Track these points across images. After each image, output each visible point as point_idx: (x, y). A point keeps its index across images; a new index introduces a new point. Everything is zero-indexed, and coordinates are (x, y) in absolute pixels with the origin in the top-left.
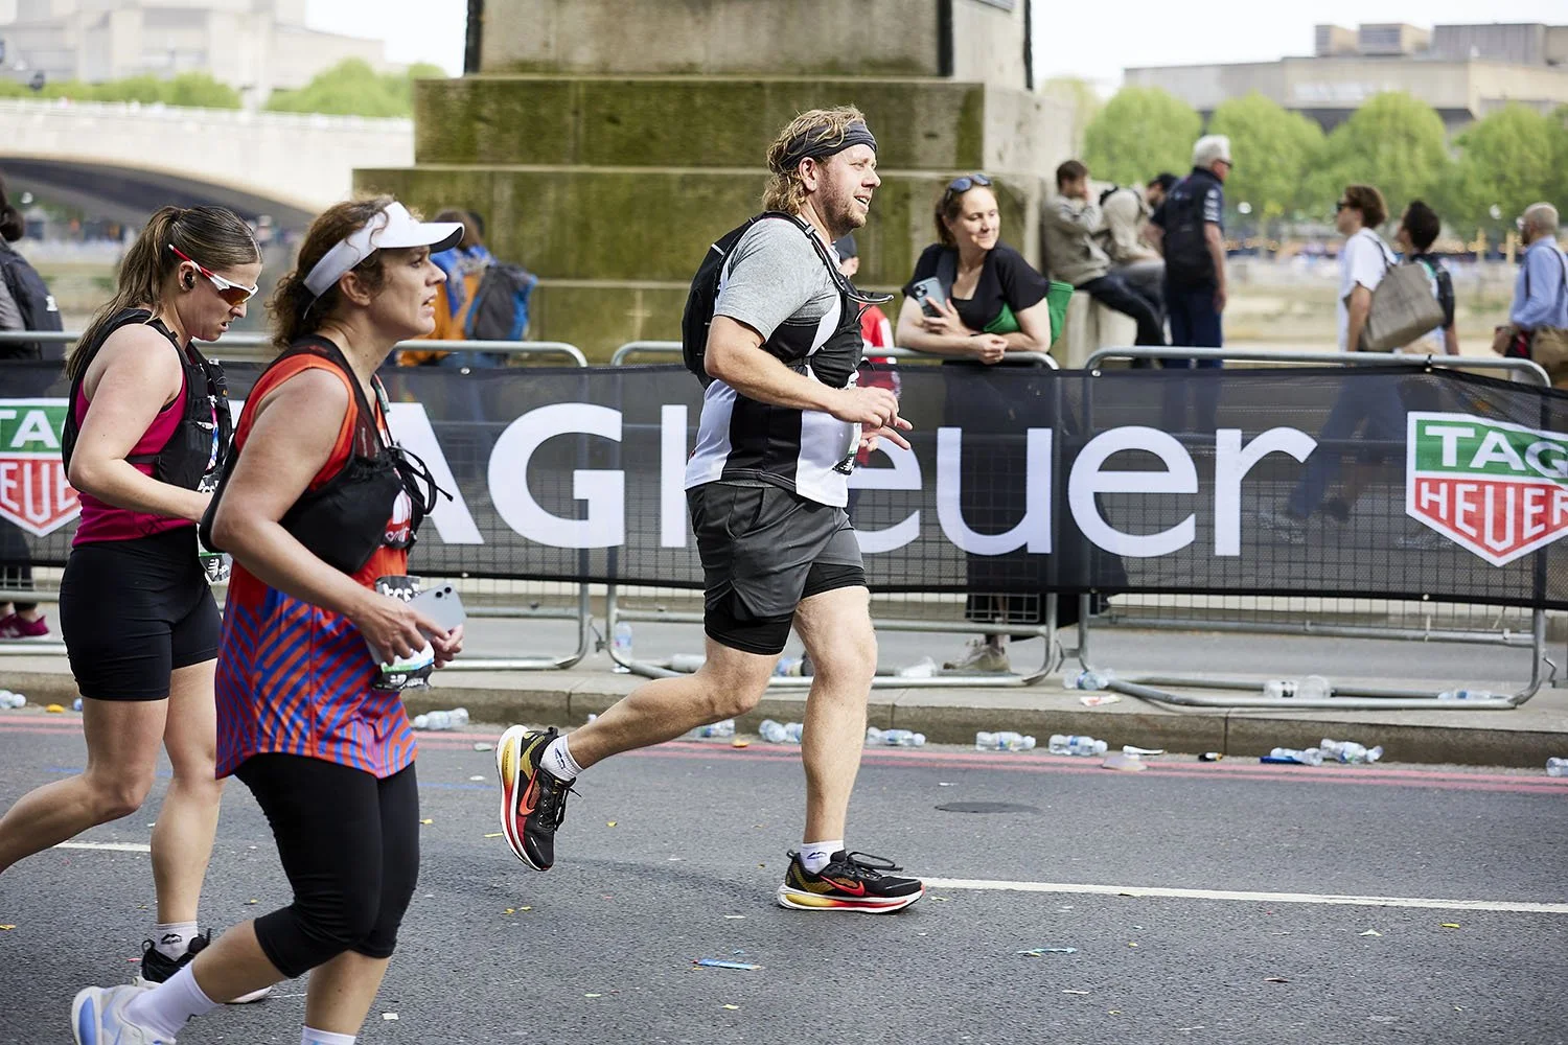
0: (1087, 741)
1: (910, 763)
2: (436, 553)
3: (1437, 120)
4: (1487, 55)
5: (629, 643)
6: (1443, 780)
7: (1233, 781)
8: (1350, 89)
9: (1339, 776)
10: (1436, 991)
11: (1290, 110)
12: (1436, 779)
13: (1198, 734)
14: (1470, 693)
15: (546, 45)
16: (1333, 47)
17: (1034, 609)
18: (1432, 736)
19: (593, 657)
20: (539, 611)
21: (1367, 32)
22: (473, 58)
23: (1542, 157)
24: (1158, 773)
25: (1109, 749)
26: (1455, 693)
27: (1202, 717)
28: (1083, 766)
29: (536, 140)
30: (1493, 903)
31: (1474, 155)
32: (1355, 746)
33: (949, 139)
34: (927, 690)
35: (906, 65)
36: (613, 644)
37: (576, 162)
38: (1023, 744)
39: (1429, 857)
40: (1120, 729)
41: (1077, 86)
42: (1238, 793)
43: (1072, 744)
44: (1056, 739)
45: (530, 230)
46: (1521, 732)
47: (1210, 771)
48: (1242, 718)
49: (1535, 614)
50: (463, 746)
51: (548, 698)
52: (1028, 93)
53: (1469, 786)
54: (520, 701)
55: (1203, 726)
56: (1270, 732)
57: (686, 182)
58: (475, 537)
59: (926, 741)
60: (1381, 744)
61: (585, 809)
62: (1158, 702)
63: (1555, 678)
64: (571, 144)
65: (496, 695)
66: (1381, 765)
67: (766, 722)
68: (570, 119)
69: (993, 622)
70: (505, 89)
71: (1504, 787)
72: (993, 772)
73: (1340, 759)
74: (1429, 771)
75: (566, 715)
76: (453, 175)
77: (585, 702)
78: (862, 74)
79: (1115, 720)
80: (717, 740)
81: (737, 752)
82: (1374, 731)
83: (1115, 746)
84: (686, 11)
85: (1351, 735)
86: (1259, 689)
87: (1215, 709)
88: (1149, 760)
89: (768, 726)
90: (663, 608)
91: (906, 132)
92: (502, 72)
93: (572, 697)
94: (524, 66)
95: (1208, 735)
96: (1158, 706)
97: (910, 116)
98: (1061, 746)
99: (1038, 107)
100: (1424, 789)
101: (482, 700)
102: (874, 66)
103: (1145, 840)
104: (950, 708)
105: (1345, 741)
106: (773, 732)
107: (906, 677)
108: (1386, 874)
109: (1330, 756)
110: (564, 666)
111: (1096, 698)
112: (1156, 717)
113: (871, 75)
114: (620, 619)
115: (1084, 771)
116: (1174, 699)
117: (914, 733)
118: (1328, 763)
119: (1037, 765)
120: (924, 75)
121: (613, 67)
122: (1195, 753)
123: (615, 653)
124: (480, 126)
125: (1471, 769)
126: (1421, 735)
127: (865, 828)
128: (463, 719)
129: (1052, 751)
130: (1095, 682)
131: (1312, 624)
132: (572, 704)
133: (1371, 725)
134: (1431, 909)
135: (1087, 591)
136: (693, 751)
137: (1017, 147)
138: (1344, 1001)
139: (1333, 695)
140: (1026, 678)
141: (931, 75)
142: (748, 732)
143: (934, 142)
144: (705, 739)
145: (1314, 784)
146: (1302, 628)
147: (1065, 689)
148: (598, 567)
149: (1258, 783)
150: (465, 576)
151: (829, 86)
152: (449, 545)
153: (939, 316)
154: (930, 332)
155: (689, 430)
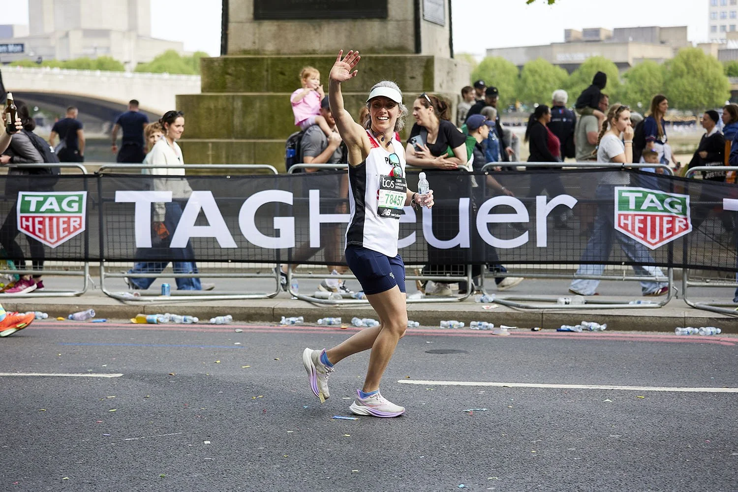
0: (485, 324)
1: (414, 334)
2: (217, 251)
3: (615, 68)
4: (635, 40)
5: (297, 287)
6: (632, 337)
7: (546, 339)
8: (579, 56)
9: (589, 337)
10: (636, 424)
11: (555, 65)
12: (630, 337)
13: (530, 320)
14: (642, 302)
15: (254, 43)
16: (572, 39)
17: (463, 270)
18: (627, 319)
20: (260, 275)
21: (586, 32)
22: (224, 49)
23: (659, 82)
24: (515, 336)
25: (494, 327)
26: (636, 302)
27: (533, 313)
28: (484, 334)
29: (252, 83)
30: (657, 388)
31: (630, 82)
32: (596, 324)
33: (420, 79)
34: (419, 304)
35: (402, 49)
37: (268, 91)
38: (459, 326)
39: (629, 369)
40: (498, 319)
41: (467, 57)
42: (549, 344)
43: (479, 325)
44: (473, 323)
45: (250, 119)
46: (664, 317)
47: (536, 335)
48: (549, 313)
49: (668, 269)
50: (231, 331)
51: (265, 310)
52: (451, 60)
53: (644, 340)
54: (253, 311)
55: (533, 317)
56: (560, 319)
58: (233, 245)
59: (420, 325)
60: (606, 323)
61: (282, 355)
62: (513, 307)
63: (677, 295)
64: (265, 83)
65: (244, 309)
66: (606, 331)
67: (354, 318)
68: (265, 73)
69: (446, 276)
70: (238, 61)
71: (658, 340)
72: (448, 337)
73: (589, 329)
74: (626, 334)
75: (272, 317)
76: (217, 97)
77: (280, 311)
78: (384, 53)
79: (497, 315)
80: (334, 326)
81: (343, 331)
82: (603, 318)
83: (497, 326)
84: (311, 28)
85: (594, 319)
86: (555, 301)
87: (538, 310)
88: (511, 331)
89: (355, 320)
90: (311, 272)
91: (402, 76)
92: (236, 54)
93: (275, 310)
94: (245, 52)
95: (534, 321)
96: (513, 309)
97: (404, 70)
98: (475, 326)
99: (456, 65)
100: (625, 341)
101: (238, 311)
102: (389, 49)
103: (512, 364)
104: (429, 311)
105: (591, 322)
106: (357, 323)
108: (612, 376)
109: (585, 328)
110: (271, 297)
111: (488, 306)
112: (513, 313)
113: (388, 53)
114: (293, 277)
115: (485, 336)
116: (521, 306)
117: (415, 321)
118: (584, 331)
119: (465, 334)
120: (409, 53)
121: (282, 52)
122: (530, 328)
123: (292, 291)
124: (228, 76)
125: (643, 333)
126: (623, 319)
127: (397, 361)
128: (230, 320)
129: (471, 328)
130: (488, 299)
131: (576, 274)
132: (275, 312)
133: (602, 315)
134: (632, 391)
135: (484, 263)
136: (325, 331)
137: (448, 82)
138: (599, 429)
139: (586, 303)
140: (459, 298)
141: (412, 53)
142: (347, 323)
143: (414, 80)
145: (579, 340)
146: (572, 276)
147: (476, 302)
148: (284, 257)
149: (556, 340)
150: (230, 261)
151: (370, 58)
152: (223, 248)
153: (421, 151)
154: (418, 157)
155: (320, 200)
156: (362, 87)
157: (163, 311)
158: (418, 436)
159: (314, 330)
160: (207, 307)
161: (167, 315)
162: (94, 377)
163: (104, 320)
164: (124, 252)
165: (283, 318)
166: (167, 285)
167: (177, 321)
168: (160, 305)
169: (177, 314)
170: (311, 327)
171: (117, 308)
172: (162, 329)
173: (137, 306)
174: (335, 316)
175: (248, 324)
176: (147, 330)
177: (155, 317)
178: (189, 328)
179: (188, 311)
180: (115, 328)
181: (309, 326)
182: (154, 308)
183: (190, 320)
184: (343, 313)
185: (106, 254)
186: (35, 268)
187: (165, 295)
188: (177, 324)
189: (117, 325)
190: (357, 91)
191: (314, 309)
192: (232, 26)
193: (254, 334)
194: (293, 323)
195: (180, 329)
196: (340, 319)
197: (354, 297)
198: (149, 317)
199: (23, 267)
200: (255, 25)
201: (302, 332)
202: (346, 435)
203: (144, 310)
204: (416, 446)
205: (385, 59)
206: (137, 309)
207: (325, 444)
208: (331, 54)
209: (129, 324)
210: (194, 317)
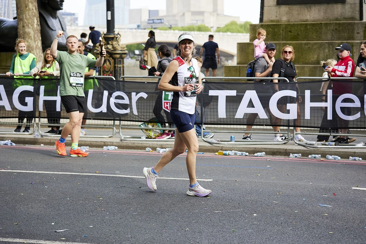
1: (359, 164)
2: (258, 120)
15: (277, 17)
19: (290, 142)
22: (261, 20)
29: (275, 36)
33: (362, 34)
34: (362, 149)
35: (353, 18)
36: (295, 139)
37: (283, 40)
50: (265, 160)
51: (282, 150)
54: (276, 150)
57: (306, 44)
58: (266, 117)
61: (291, 173)
64: (282, 37)
65: (271, 149)
67: (328, 155)
68: (282, 32)
70: (268, 26)
75: (285, 154)
77: (289, 151)
78: (343, 21)
80: (317, 159)
81: (321, 161)
84: (306, 8)
90: (305, 132)
91: (353, 32)
92: (268, 23)
93: (287, 150)
94: (272, 21)
97: (353, 29)
101: (268, 150)
102: (346, 19)
106: (329, 157)
107: (358, 146)
110: (285, 144)
113: (345, 21)
120: (356, 21)
121: (290, 21)
128: (264, 154)
132: (287, 151)
136: (312, 161)
141: (358, 20)
142: (324, 157)
143: (358, 34)
144: (315, 159)
148: (292, 124)
150: (264, 125)
151: (336, 23)
152: (261, 119)
153: (364, 71)
154: (363, 74)
155: (310, 95)
156: (332, 38)
157: (232, 149)
158: (363, 216)
159: (307, 161)
160: (253, 148)
161: (233, 151)
162: (199, 181)
163: (203, 153)
164: (212, 120)
165: (291, 154)
166: (233, 137)
167: (238, 155)
168: (230, 146)
169: (238, 151)
170: (305, 159)
171: (209, 147)
172: (231, 158)
173: (219, 147)
174: (318, 154)
175: (273, 157)
176: (224, 159)
177: (227, 152)
178: (244, 158)
179: (244, 149)
180: (208, 157)
181: (304, 158)
182: (227, 148)
183: (245, 154)
184: (322, 153)
185: (204, 121)
186: (170, 127)
187: (232, 141)
188: (238, 156)
189: (209, 156)
190: (329, 40)
191: (307, 150)
192: (265, 8)
193: (276, 162)
194: (296, 157)
195: (239, 158)
196: (320, 155)
197: (327, 144)
198: (224, 152)
199: (165, 127)
200: (278, 7)
201: (300, 161)
202: (325, 214)
203: (222, 149)
204: (362, 221)
205: (344, 23)
206: (218, 148)
207: (315, 218)
208: (315, 21)
209: (214, 155)
210: (246, 153)
